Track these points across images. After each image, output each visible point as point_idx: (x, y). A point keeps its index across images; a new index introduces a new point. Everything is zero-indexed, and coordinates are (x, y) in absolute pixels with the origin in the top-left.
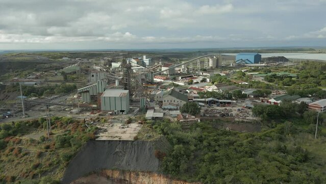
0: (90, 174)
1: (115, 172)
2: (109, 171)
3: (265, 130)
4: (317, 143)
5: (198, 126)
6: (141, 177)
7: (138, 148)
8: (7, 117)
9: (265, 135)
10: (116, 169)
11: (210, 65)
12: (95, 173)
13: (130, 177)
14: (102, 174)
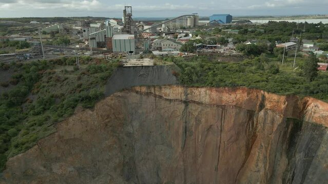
0: (123, 90)
1: (143, 87)
2: (137, 88)
3: (246, 60)
4: (284, 66)
5: (197, 58)
6: (163, 89)
7: (158, 70)
8: (28, 58)
9: (247, 63)
10: (144, 86)
11: (189, 25)
12: (127, 89)
13: (155, 90)
14: (132, 91)
